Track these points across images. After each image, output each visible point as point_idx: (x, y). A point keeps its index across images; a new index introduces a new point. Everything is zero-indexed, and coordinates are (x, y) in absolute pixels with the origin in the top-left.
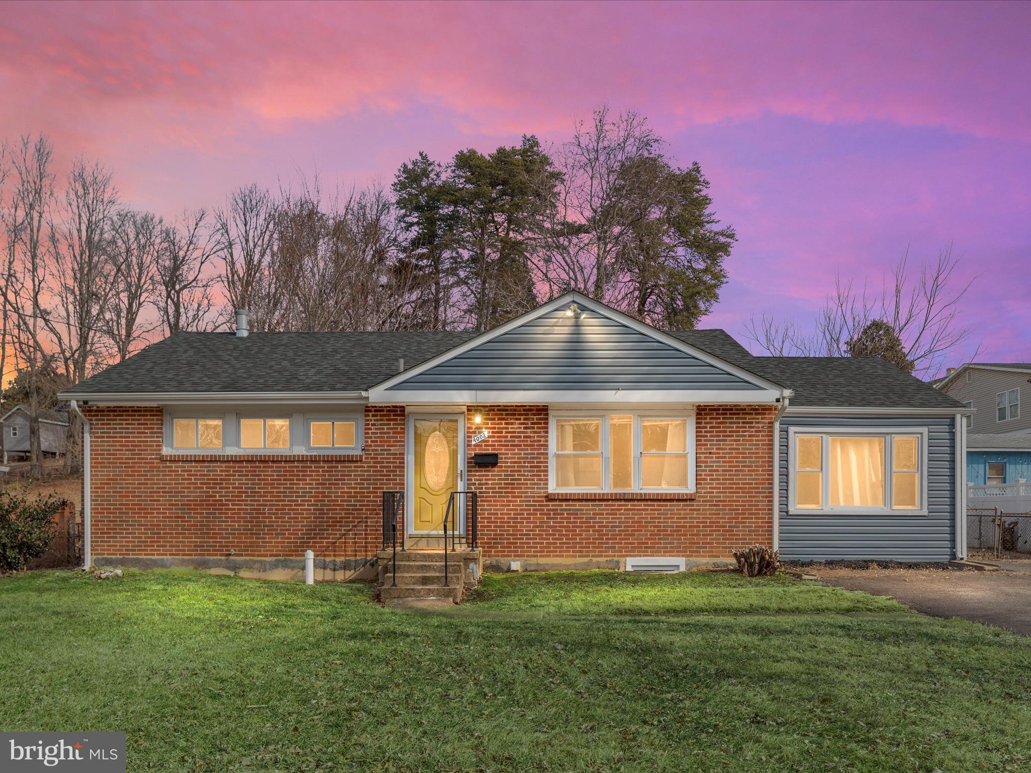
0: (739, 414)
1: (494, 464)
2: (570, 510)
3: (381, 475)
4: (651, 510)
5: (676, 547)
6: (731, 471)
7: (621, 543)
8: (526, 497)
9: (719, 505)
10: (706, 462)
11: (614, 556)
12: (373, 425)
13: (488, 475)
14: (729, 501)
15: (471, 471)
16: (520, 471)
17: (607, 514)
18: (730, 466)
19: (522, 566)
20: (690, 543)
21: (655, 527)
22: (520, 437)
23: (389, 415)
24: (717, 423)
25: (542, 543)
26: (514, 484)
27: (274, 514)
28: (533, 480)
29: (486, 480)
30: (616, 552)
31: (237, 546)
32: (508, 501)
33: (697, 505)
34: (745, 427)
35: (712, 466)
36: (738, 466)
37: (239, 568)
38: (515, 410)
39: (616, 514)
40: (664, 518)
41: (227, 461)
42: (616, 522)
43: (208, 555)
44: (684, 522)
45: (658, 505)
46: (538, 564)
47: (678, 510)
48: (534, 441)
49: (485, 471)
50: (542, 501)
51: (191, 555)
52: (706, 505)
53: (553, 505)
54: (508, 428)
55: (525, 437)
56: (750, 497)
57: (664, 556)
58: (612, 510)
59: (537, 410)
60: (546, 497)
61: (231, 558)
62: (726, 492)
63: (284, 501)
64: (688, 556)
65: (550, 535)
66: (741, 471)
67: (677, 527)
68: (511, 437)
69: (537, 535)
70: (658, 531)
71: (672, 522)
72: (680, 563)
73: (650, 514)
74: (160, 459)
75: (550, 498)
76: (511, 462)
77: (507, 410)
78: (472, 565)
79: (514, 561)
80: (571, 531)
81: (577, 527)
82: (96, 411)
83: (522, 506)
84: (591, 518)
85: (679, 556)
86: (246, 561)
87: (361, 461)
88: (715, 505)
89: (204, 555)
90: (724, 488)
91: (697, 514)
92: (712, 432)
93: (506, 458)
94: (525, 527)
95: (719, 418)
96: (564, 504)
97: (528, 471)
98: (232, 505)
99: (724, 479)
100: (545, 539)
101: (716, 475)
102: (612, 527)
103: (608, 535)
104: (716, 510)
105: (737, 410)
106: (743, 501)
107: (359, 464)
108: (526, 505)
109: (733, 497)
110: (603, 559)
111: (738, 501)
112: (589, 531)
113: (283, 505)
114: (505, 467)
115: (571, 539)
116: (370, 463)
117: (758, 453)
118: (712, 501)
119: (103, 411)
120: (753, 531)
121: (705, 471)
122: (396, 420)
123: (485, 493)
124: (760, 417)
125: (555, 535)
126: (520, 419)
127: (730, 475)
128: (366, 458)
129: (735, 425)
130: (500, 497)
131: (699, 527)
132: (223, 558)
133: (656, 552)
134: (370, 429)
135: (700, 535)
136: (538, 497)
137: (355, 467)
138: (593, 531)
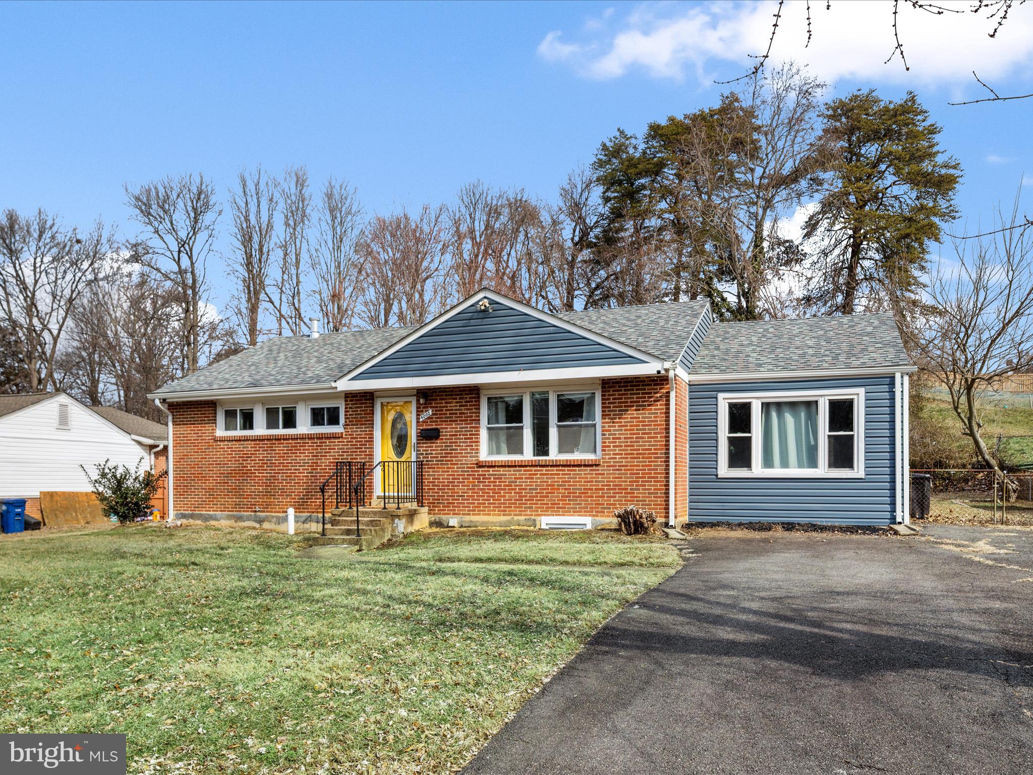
0: (639, 386)
1: (437, 437)
2: (495, 475)
3: (356, 448)
4: (563, 474)
5: (584, 508)
6: (633, 438)
7: (537, 504)
8: (461, 464)
9: (621, 470)
10: (610, 431)
11: (532, 515)
12: (350, 408)
13: (432, 447)
14: (631, 466)
15: (419, 443)
16: (457, 442)
17: (526, 478)
18: (631, 434)
19: (458, 523)
20: (596, 504)
21: (565, 489)
22: (456, 414)
23: (362, 400)
24: (619, 395)
25: (474, 503)
26: (452, 453)
27: (285, 480)
28: (467, 450)
29: (431, 450)
30: (533, 511)
31: (261, 505)
32: (448, 468)
33: (602, 470)
34: (645, 397)
35: (615, 434)
36: (639, 434)
37: (263, 521)
38: (452, 391)
39: (533, 478)
40: (573, 482)
41: (255, 440)
42: (532, 485)
43: (244, 511)
44: (591, 485)
45: (568, 470)
46: (471, 521)
47: (585, 474)
48: (467, 417)
49: (430, 443)
50: (474, 468)
51: (233, 511)
52: (610, 470)
53: (482, 471)
54: (447, 407)
55: (460, 413)
56: (649, 462)
57: (574, 515)
58: (530, 474)
59: (469, 390)
60: (477, 464)
61: (258, 513)
62: (627, 458)
63: (291, 470)
64: (594, 516)
65: (480, 496)
66: (641, 438)
67: (584, 489)
68: (450, 414)
69: (471, 496)
70: (568, 493)
71: (580, 485)
72: (587, 522)
73: (562, 478)
74: (214, 439)
75: (480, 465)
76: (450, 435)
77: (446, 391)
78: (396, 521)
79: (452, 518)
80: (497, 493)
81: (502, 489)
82: (176, 405)
83: (458, 471)
84: (512, 482)
85: (586, 516)
86: (267, 517)
87: (342, 437)
88: (618, 470)
89: (240, 511)
90: (625, 454)
91: (602, 478)
92: (615, 403)
93: (446, 432)
94: (461, 489)
95: (621, 390)
96: (491, 469)
97: (463, 442)
98: (259, 473)
99: (625, 446)
100: (476, 500)
101: (619, 442)
102: (530, 489)
103: (526, 496)
104: (619, 474)
105: (636, 382)
106: (642, 466)
107: (341, 440)
108: (462, 471)
109: (634, 462)
110: (522, 518)
111: (639, 466)
112: (511, 493)
113: (291, 473)
114: (446, 439)
115: (497, 500)
116: (348, 438)
117: (657, 421)
118: (615, 466)
119: (180, 405)
120: (653, 493)
121: (609, 438)
122: (366, 403)
123: (430, 461)
124: (658, 387)
125: (484, 496)
126: (456, 399)
127: (631, 442)
128: (346, 435)
129: (635, 396)
130: (441, 464)
131: (604, 489)
132: (253, 514)
133: (567, 512)
134: (348, 411)
135: (604, 497)
136: (471, 464)
137: (338, 442)
138: (515, 493)
